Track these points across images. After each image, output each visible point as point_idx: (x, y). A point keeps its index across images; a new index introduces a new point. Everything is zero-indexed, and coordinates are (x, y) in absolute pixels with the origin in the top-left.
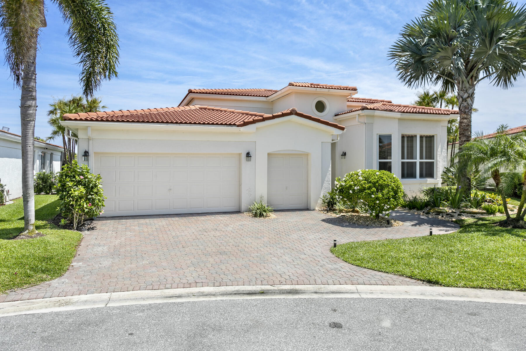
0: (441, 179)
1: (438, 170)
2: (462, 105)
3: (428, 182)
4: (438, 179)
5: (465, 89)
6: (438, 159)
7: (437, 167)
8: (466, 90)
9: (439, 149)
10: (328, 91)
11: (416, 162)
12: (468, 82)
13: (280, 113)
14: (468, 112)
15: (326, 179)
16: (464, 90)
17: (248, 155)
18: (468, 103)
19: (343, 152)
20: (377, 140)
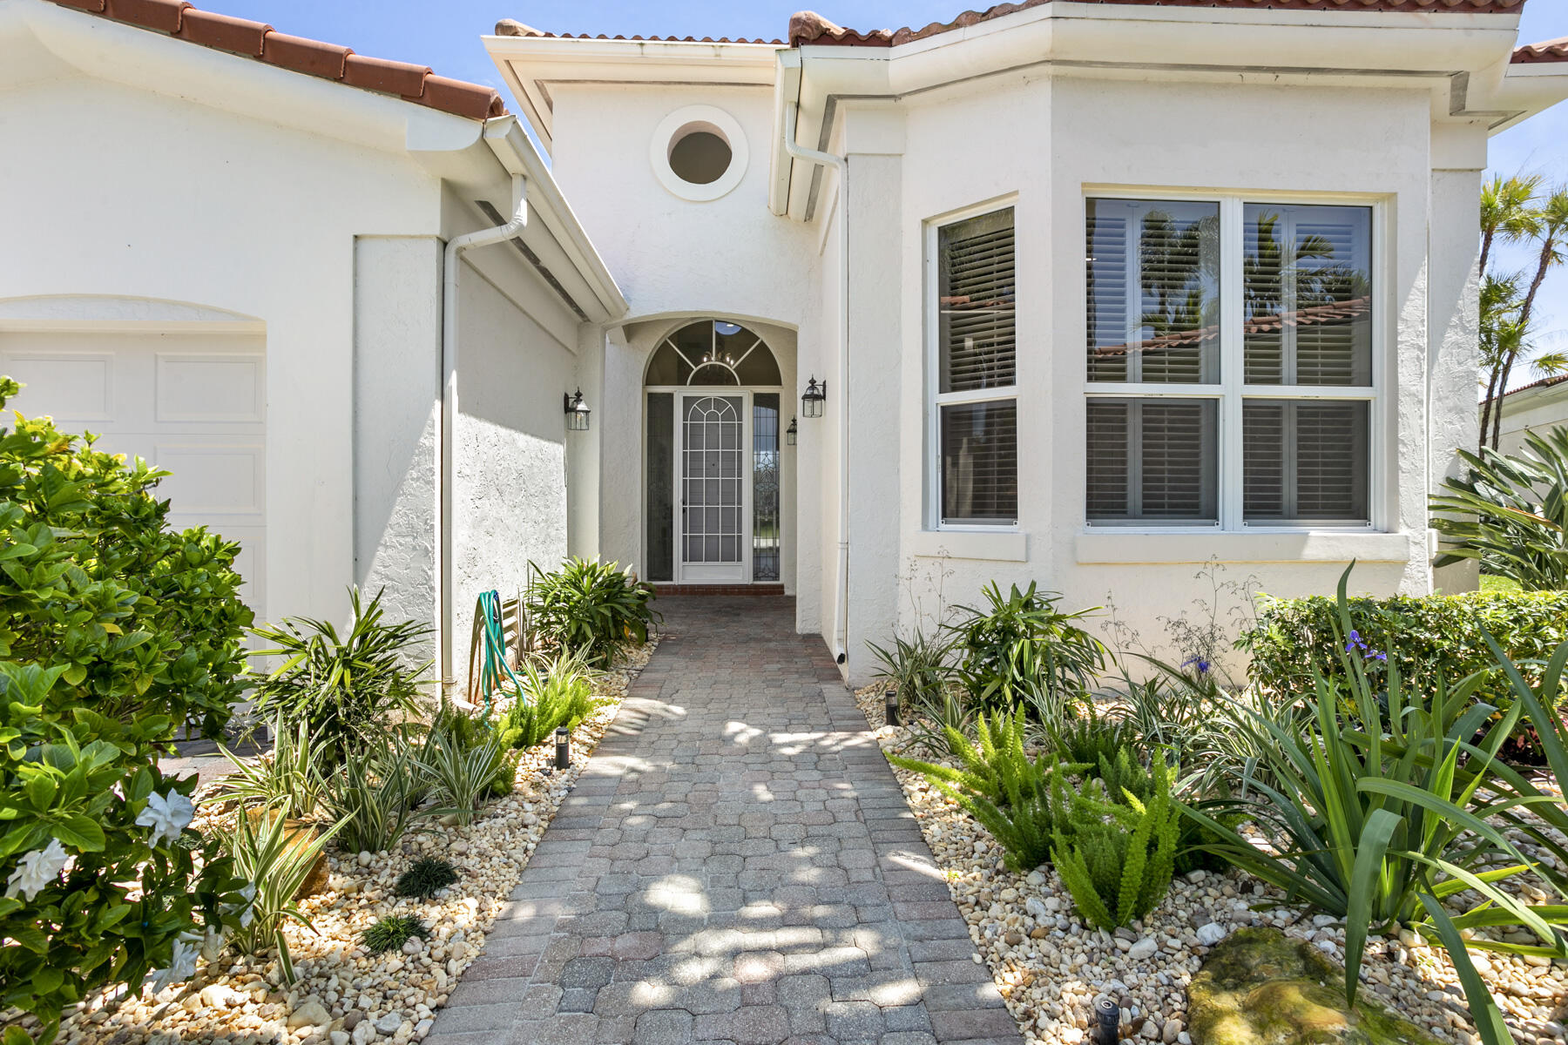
0: (1434, 531)
1: (1402, 463)
3: (1310, 552)
4: (1404, 531)
6: (1401, 379)
7: (1394, 441)
9: (1415, 307)
11: (1214, 404)
15: (394, 519)
19: (813, 382)
20: (925, 261)
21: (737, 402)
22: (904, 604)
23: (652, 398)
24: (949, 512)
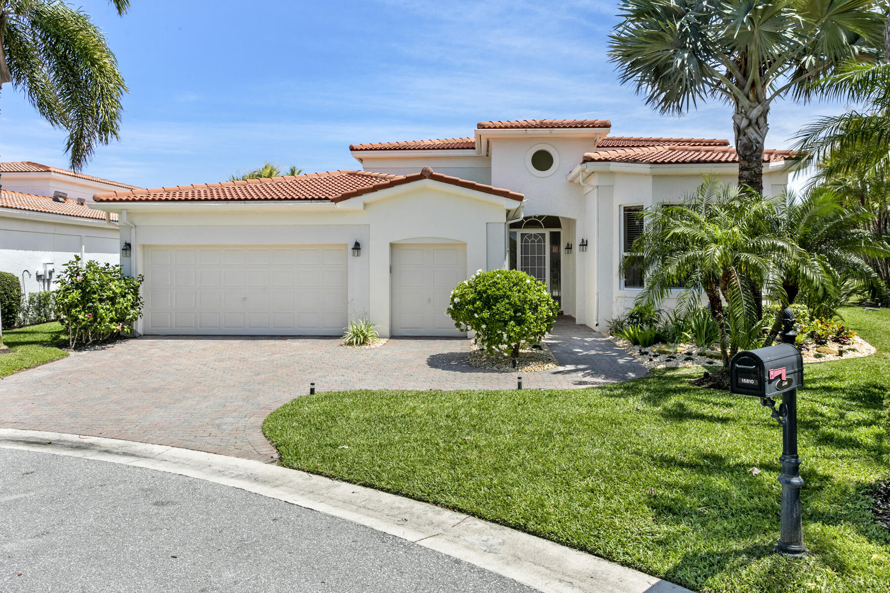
2: (739, 141)
5: (743, 111)
8: (745, 111)
10: (549, 132)
12: (748, 97)
13: (402, 177)
14: (751, 155)
16: (741, 112)
17: (357, 246)
18: (749, 139)
19: (583, 240)
20: (620, 216)
21: (543, 235)
22: (614, 309)
23: (511, 233)
24: (626, 285)
